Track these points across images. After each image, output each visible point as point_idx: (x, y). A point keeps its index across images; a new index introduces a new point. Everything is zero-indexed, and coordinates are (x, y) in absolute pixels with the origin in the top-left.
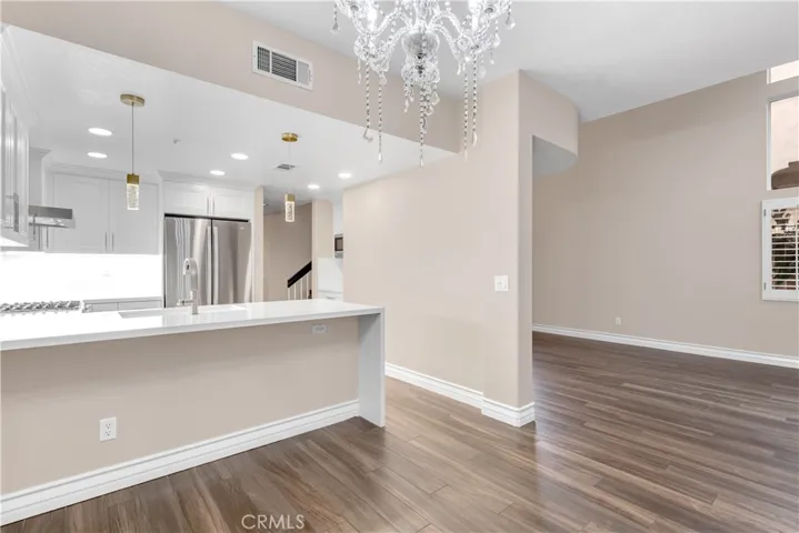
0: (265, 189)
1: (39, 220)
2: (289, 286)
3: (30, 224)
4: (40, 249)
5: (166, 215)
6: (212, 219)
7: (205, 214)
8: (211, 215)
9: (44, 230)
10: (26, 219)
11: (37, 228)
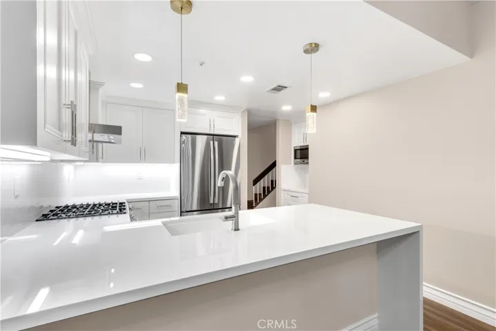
0: (250, 113)
1: (98, 137)
2: (254, 185)
3: (90, 141)
4: (97, 160)
5: (182, 133)
6: (213, 135)
7: (208, 132)
8: (212, 132)
9: (100, 145)
10: (86, 136)
11: (95, 144)
